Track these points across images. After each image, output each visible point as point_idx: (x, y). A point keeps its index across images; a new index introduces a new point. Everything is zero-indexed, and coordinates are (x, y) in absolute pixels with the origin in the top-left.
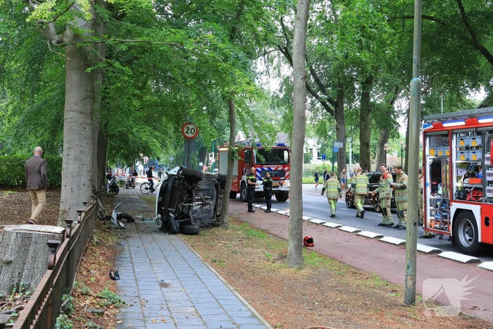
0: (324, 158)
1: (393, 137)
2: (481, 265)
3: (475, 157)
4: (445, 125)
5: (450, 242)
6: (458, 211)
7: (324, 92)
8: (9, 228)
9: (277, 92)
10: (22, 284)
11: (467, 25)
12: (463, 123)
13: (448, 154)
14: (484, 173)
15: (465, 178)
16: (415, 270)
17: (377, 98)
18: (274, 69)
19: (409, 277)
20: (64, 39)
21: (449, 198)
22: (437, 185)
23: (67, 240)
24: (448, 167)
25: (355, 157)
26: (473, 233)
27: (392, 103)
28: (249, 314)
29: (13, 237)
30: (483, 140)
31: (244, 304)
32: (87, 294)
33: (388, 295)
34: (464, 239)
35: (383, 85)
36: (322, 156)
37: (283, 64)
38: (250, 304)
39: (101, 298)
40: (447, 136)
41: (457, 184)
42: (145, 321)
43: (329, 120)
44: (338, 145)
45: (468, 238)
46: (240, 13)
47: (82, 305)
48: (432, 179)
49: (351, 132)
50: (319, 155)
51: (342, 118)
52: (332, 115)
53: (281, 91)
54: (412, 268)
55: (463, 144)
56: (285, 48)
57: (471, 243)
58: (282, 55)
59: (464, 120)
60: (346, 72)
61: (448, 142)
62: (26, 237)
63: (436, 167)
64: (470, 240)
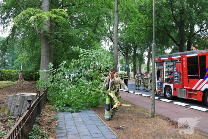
0: (123, 70)
1: (143, 64)
2: (174, 103)
3: (171, 69)
4: (161, 59)
5: (163, 96)
6: (166, 86)
7: (122, 50)
8: (18, 94)
9: (108, 50)
10: (22, 113)
11: (166, 29)
12: (167, 58)
13: (162, 68)
14: (174, 74)
15: (168, 75)
16: (154, 106)
17: (138, 52)
18: (107, 43)
19: (153, 108)
20: (41, 33)
21: (163, 82)
22: (159, 78)
23: (38, 98)
24: (162, 72)
25: (132, 70)
26: (171, 93)
27: (143, 53)
28: (101, 122)
29: (19, 97)
30: (173, 63)
31: (99, 118)
32: (46, 116)
33: (145, 114)
34: (168, 95)
35: (140, 48)
36: (122, 69)
37: (110, 42)
38: (101, 118)
39: (51, 117)
40: (162, 62)
41: (165, 77)
42: (65, 125)
43: (124, 59)
44: (127, 66)
45: (169, 94)
46: (96, 25)
47: (44, 120)
48: (157, 76)
49: (131, 62)
50: (121, 69)
51: (128, 58)
52: (125, 57)
53: (109, 50)
54: (154, 105)
55: (167, 65)
56: (110, 37)
57: (170, 96)
58: (110, 39)
59: (167, 57)
60: (129, 44)
61: (162, 64)
62: (23, 97)
63: (159, 72)
64: (170, 95)
